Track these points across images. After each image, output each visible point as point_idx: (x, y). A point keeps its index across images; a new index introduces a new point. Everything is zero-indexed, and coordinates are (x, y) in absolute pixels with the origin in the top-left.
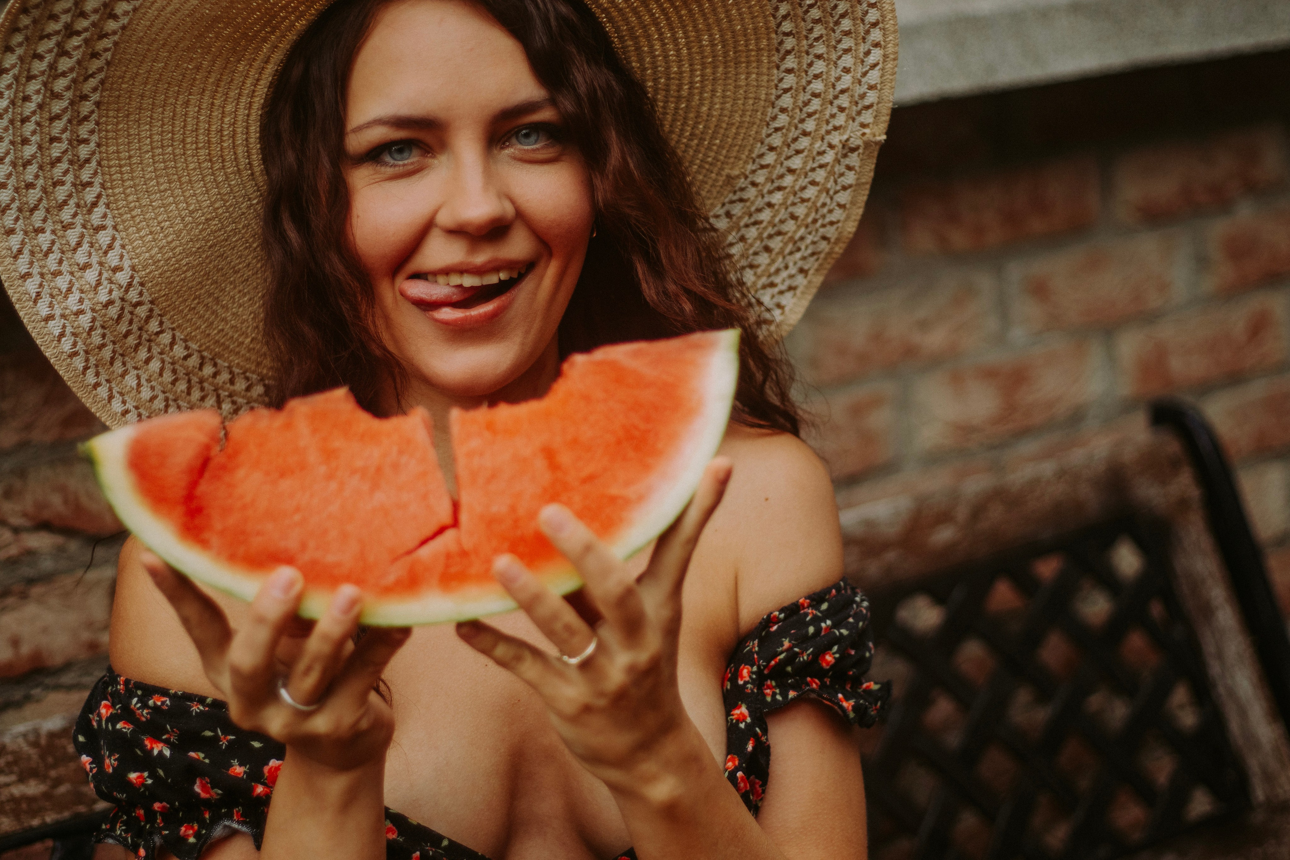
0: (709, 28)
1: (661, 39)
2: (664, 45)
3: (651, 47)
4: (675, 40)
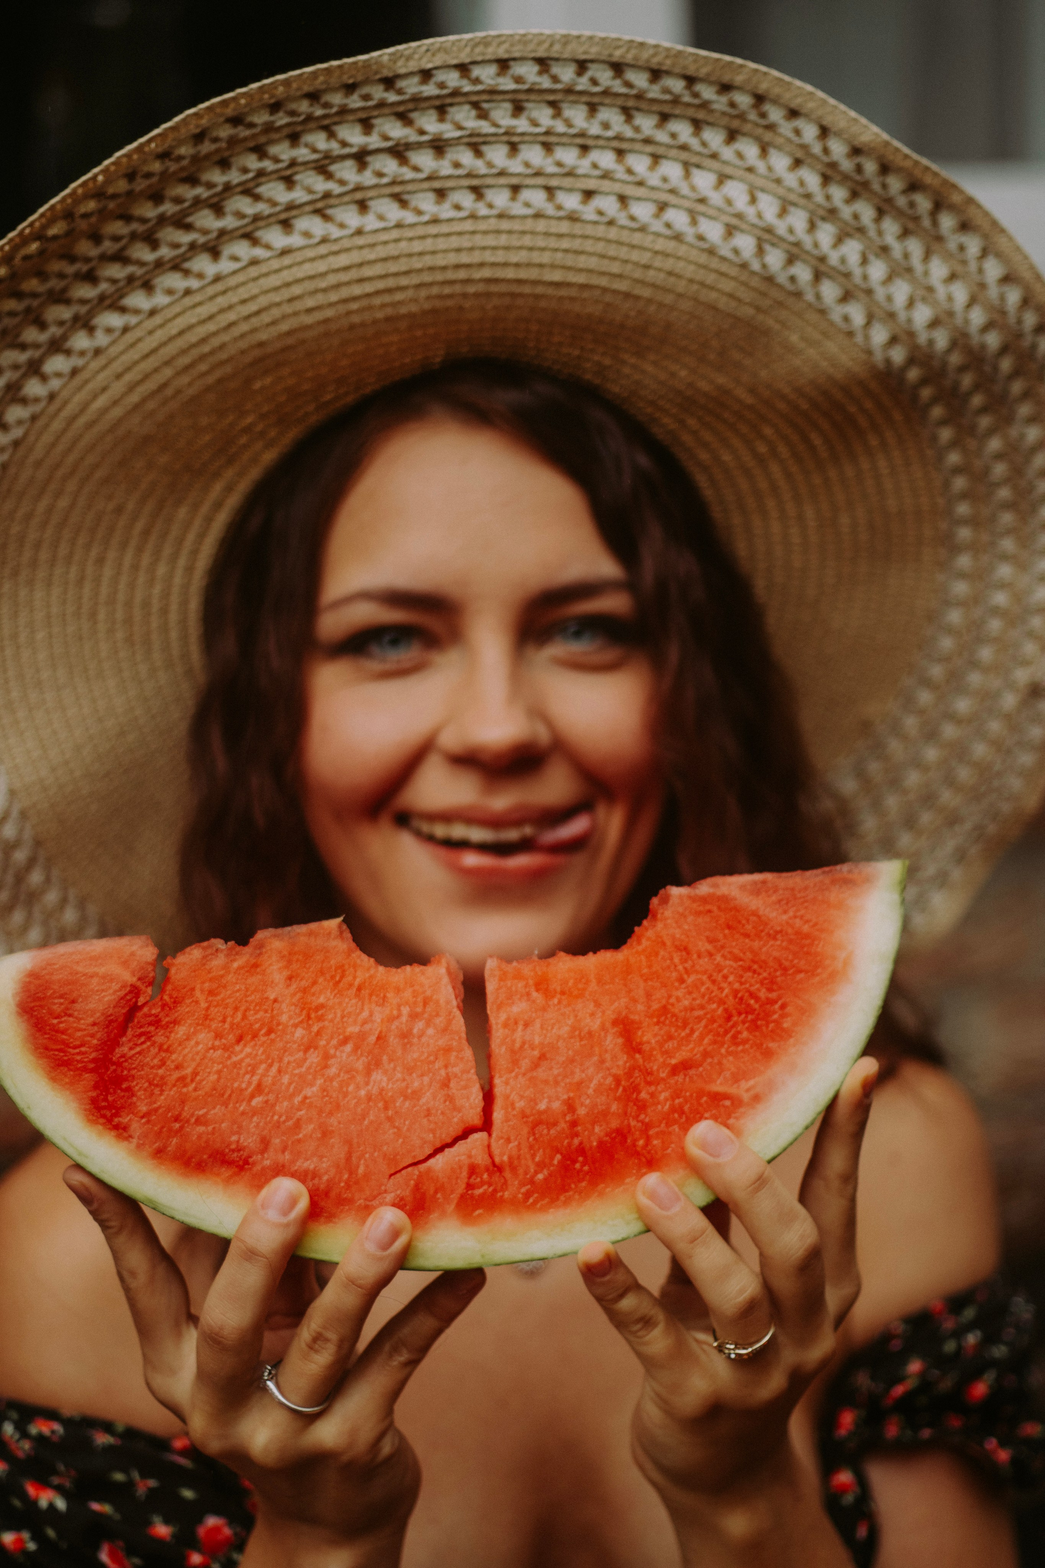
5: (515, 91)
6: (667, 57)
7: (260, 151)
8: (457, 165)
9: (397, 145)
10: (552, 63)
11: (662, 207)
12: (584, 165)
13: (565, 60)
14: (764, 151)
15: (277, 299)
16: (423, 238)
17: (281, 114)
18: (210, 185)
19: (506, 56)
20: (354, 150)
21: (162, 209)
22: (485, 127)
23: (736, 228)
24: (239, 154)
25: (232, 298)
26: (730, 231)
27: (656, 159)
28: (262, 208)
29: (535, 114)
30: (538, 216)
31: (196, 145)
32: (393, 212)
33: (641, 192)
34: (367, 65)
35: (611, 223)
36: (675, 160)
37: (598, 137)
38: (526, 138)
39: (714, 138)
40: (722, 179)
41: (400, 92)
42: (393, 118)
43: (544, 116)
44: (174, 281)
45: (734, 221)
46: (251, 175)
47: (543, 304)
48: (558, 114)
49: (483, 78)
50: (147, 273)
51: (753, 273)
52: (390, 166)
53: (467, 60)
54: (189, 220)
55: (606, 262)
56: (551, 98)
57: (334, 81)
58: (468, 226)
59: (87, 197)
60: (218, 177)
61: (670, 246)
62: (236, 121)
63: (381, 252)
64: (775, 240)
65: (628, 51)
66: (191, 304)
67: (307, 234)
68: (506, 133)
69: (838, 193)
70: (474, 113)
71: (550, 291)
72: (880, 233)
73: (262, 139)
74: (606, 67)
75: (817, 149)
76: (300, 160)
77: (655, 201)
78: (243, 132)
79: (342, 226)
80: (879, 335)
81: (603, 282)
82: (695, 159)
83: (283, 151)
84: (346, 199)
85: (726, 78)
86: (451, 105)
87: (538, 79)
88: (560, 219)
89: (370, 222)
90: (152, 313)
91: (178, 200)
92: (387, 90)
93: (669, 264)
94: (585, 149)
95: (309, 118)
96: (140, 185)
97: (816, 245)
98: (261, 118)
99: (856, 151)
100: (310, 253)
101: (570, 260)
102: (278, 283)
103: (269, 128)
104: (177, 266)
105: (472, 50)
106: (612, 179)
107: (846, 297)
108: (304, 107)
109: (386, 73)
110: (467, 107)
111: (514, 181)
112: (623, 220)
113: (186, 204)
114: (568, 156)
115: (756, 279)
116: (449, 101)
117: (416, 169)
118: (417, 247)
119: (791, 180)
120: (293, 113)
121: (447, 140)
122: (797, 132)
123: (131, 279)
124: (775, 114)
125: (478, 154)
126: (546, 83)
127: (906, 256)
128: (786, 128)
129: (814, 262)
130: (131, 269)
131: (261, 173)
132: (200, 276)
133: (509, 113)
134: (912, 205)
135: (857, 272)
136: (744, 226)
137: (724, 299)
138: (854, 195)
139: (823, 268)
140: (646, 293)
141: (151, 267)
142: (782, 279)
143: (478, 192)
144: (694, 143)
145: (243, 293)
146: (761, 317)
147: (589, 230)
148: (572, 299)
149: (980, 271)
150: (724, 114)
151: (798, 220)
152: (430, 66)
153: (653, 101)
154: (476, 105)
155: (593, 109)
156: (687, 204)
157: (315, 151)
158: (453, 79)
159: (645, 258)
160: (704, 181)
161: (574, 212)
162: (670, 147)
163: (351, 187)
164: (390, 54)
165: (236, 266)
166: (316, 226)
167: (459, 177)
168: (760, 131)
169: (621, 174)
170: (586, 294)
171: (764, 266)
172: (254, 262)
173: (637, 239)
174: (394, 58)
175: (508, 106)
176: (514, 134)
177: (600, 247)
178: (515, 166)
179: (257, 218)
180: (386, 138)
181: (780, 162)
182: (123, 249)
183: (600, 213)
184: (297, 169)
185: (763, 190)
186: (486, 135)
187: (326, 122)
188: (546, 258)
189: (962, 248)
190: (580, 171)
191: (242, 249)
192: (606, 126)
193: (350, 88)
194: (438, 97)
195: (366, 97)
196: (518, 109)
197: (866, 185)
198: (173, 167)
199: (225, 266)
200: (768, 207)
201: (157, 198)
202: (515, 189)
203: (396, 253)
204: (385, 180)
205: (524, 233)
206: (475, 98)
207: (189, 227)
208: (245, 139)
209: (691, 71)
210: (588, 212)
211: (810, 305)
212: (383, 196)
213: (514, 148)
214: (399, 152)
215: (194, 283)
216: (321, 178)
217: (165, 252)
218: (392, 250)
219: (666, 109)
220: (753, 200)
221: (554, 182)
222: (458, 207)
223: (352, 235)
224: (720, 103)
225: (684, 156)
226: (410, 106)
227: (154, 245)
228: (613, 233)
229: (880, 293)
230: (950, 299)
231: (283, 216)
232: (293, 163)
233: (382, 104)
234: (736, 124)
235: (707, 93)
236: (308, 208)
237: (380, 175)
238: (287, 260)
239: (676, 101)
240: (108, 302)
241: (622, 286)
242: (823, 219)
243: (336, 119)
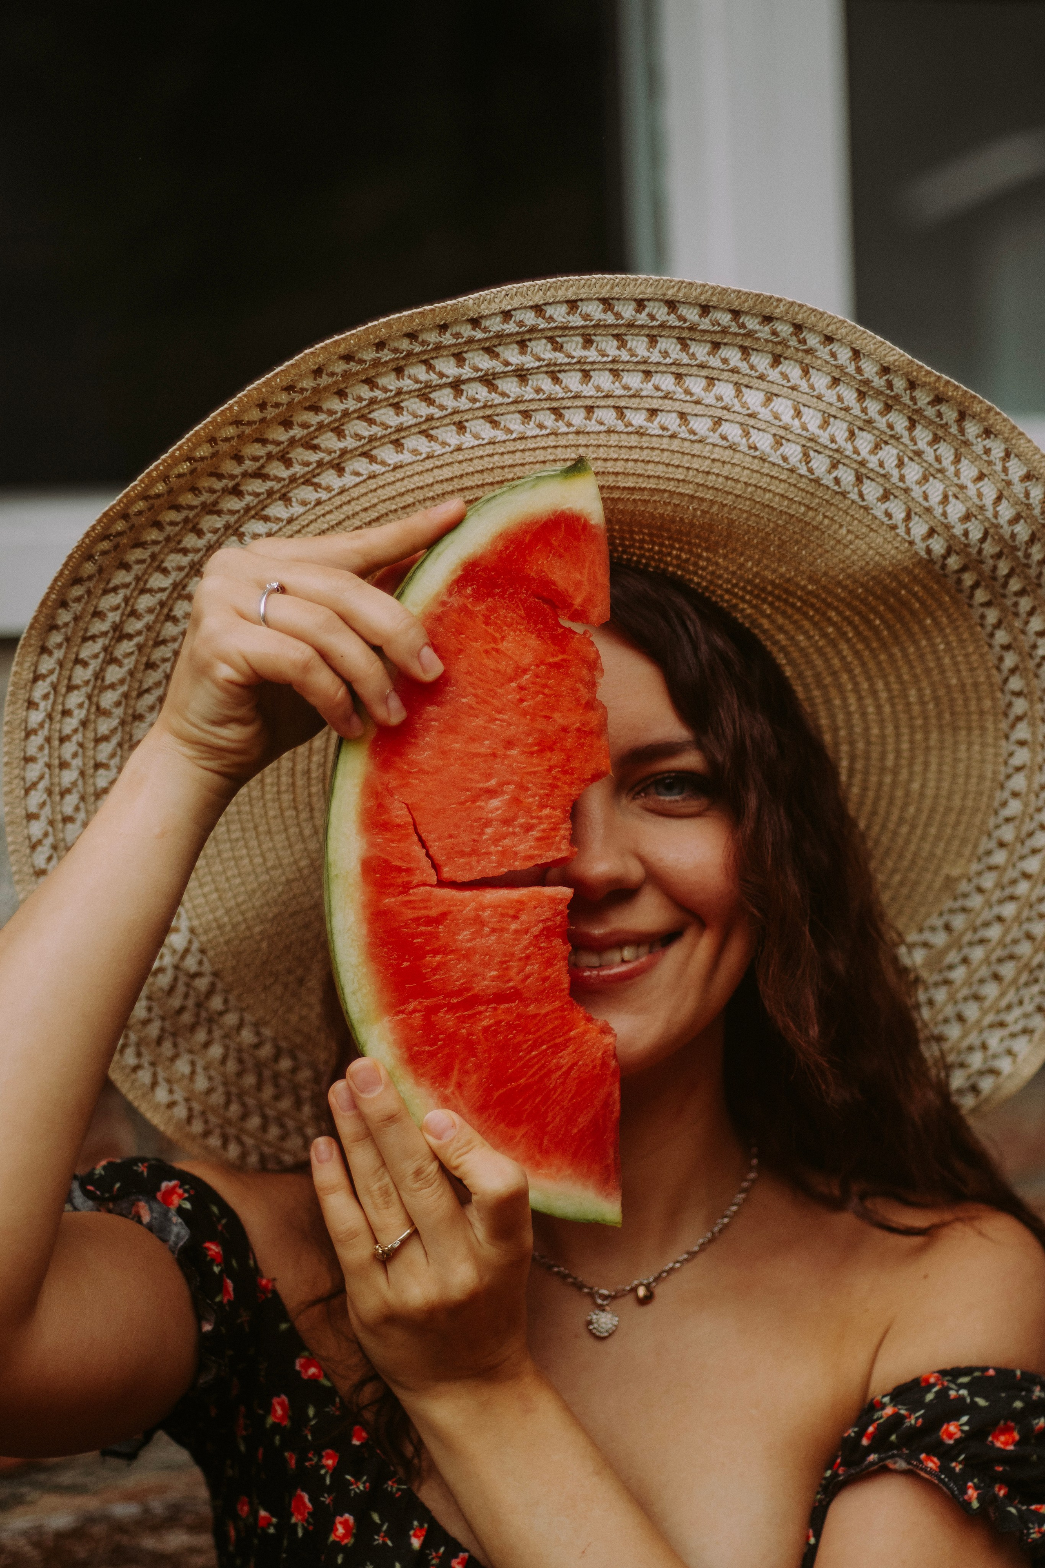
0: (916, 679)
1: (856, 690)
2: (860, 699)
3: (844, 700)
4: (874, 693)
5: (583, 327)
6: (712, 295)
7: (370, 382)
8: (538, 391)
9: (486, 374)
10: (615, 302)
11: (718, 422)
12: (648, 388)
13: (625, 299)
14: (806, 372)
15: (394, 507)
16: (513, 452)
17: (386, 351)
18: (330, 412)
19: (574, 298)
20: (450, 380)
21: (292, 433)
22: (560, 358)
23: (782, 437)
24: (353, 385)
25: (356, 507)
26: (779, 441)
27: (711, 381)
28: (375, 430)
29: (603, 346)
30: (609, 432)
31: (315, 379)
32: (487, 432)
33: (699, 409)
34: (454, 309)
35: (673, 436)
36: (727, 381)
37: (658, 364)
38: (595, 366)
39: (761, 362)
40: (770, 397)
41: (485, 330)
42: (481, 352)
43: (611, 347)
44: (307, 493)
45: (782, 432)
46: (364, 403)
47: (620, 506)
48: (623, 344)
49: (555, 317)
50: (282, 487)
51: (801, 476)
52: (482, 392)
53: (541, 302)
54: (315, 442)
55: (671, 469)
56: (615, 332)
57: (428, 322)
58: (551, 441)
59: (224, 424)
60: (337, 405)
61: (727, 455)
62: (348, 358)
63: (478, 465)
64: (818, 448)
65: (679, 290)
66: (322, 512)
67: (415, 452)
68: (579, 362)
69: (874, 407)
70: (549, 346)
71: (625, 495)
72: (913, 440)
73: (372, 373)
74: (662, 304)
75: (851, 369)
76: (405, 389)
77: (710, 416)
78: (354, 367)
79: (444, 444)
80: (919, 529)
81: (671, 486)
82: (745, 381)
83: (390, 382)
84: (447, 421)
85: (767, 311)
86: (530, 340)
87: (603, 316)
88: (628, 433)
89: (468, 440)
90: (290, 521)
91: (305, 426)
92: (474, 329)
93: (726, 470)
94: (648, 374)
95: (410, 354)
96: (270, 413)
97: (856, 452)
98: (369, 355)
99: (885, 370)
100: (418, 468)
101: (640, 468)
102: (394, 493)
103: (376, 363)
104: (308, 481)
105: (545, 294)
106: (671, 398)
107: (886, 496)
108: (405, 345)
109: (471, 315)
110: (544, 341)
111: (589, 402)
112: (684, 433)
113: (312, 429)
114: (634, 380)
115: (804, 480)
116: (527, 336)
117: (504, 395)
118: (508, 460)
119: (830, 396)
120: (395, 350)
121: (528, 370)
122: (833, 355)
123: (270, 493)
124: (813, 341)
125: (556, 380)
126: (610, 319)
127: (938, 459)
128: (823, 352)
129: (855, 466)
130: (270, 484)
131: (373, 401)
132: (328, 489)
133: (580, 346)
134: (940, 415)
135: (895, 473)
136: (789, 436)
137: (777, 498)
138: (888, 408)
139: (863, 470)
140: (709, 496)
141: (287, 481)
142: (828, 480)
143: (557, 412)
144: (744, 367)
145: (365, 502)
146: (811, 514)
147: (655, 443)
148: (646, 502)
149: (1005, 470)
150: (767, 341)
151: (839, 430)
152: (509, 307)
153: (704, 331)
154: (551, 339)
155: (653, 340)
156: (739, 418)
157: (417, 381)
158: (530, 318)
159: (706, 465)
160: (754, 399)
161: (641, 427)
162: (723, 370)
163: (450, 410)
164: (474, 300)
165: (358, 479)
166: (423, 445)
167: (540, 400)
168: (800, 354)
169: (680, 394)
170: (656, 498)
171: (811, 471)
172: (372, 476)
173: (697, 448)
174: (478, 303)
175: (579, 339)
176: (585, 363)
177: (666, 457)
178: (588, 390)
179: (372, 439)
180: (477, 370)
181: (821, 381)
182: (263, 466)
183: (664, 428)
184: (402, 397)
185: (804, 405)
186: (561, 365)
187: (425, 357)
188: (619, 467)
189: (987, 451)
190: (644, 393)
191: (362, 466)
192: (665, 354)
193: (443, 328)
194: (518, 333)
195: (457, 335)
196: (588, 342)
197: (897, 398)
198: (297, 397)
199: (349, 480)
200: (812, 420)
201: (287, 424)
202: (590, 409)
203: (491, 466)
204: (478, 405)
205: (599, 446)
206: (550, 334)
207: (315, 448)
208: (357, 373)
209: (736, 305)
210: (654, 428)
211: (853, 502)
212: (477, 418)
213: (586, 375)
214: (488, 380)
215: (324, 496)
216: (424, 404)
217: (297, 469)
218: (487, 463)
219: (717, 338)
220: (798, 414)
221: (622, 403)
222: (541, 426)
223: (452, 452)
224: (764, 332)
225: (735, 377)
226: (495, 341)
227: (288, 463)
228: (675, 445)
229: (917, 492)
230: (980, 495)
231: (394, 437)
232: (399, 392)
233: (470, 341)
234: (779, 349)
235: (752, 324)
236: (414, 430)
237: (474, 400)
238: (399, 474)
239: (725, 331)
240: (253, 512)
241: (688, 490)
242: (861, 429)
243: (433, 354)
